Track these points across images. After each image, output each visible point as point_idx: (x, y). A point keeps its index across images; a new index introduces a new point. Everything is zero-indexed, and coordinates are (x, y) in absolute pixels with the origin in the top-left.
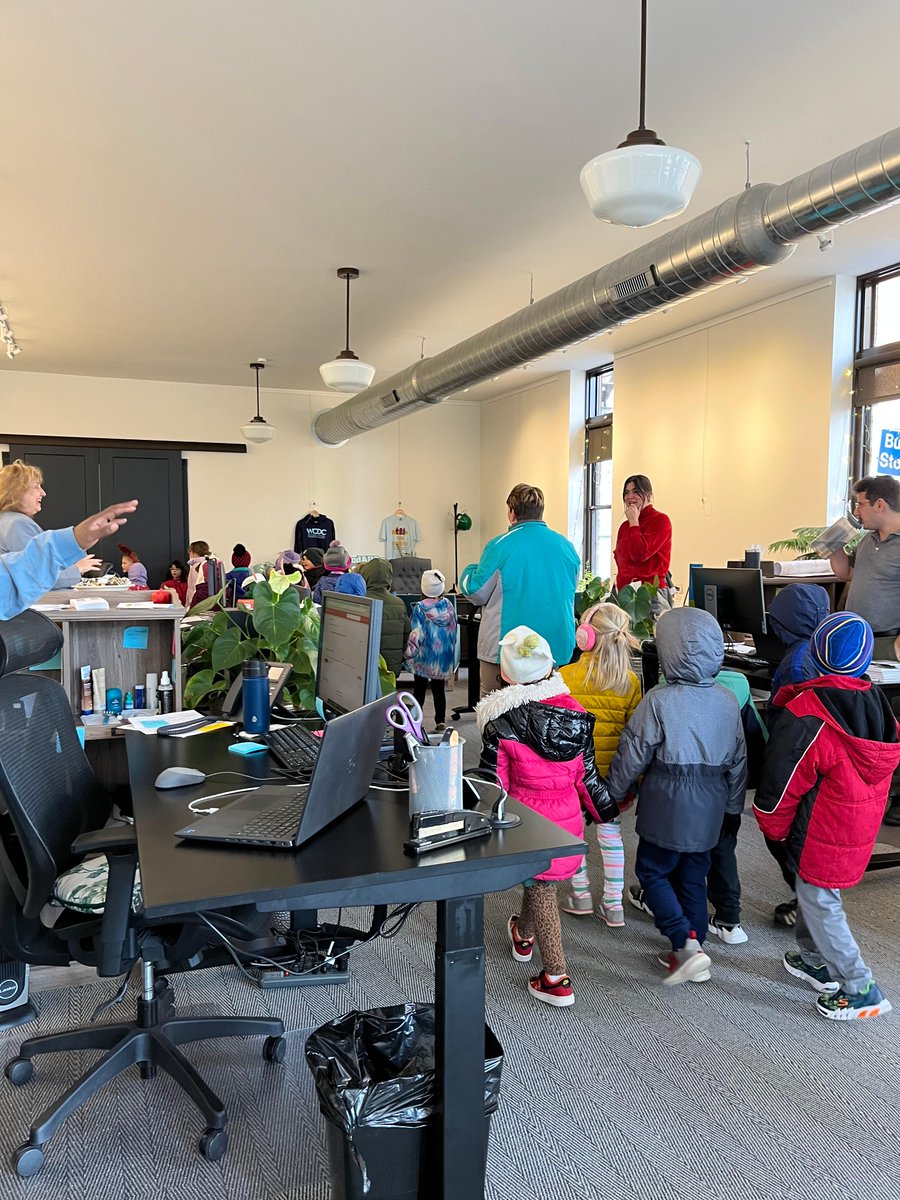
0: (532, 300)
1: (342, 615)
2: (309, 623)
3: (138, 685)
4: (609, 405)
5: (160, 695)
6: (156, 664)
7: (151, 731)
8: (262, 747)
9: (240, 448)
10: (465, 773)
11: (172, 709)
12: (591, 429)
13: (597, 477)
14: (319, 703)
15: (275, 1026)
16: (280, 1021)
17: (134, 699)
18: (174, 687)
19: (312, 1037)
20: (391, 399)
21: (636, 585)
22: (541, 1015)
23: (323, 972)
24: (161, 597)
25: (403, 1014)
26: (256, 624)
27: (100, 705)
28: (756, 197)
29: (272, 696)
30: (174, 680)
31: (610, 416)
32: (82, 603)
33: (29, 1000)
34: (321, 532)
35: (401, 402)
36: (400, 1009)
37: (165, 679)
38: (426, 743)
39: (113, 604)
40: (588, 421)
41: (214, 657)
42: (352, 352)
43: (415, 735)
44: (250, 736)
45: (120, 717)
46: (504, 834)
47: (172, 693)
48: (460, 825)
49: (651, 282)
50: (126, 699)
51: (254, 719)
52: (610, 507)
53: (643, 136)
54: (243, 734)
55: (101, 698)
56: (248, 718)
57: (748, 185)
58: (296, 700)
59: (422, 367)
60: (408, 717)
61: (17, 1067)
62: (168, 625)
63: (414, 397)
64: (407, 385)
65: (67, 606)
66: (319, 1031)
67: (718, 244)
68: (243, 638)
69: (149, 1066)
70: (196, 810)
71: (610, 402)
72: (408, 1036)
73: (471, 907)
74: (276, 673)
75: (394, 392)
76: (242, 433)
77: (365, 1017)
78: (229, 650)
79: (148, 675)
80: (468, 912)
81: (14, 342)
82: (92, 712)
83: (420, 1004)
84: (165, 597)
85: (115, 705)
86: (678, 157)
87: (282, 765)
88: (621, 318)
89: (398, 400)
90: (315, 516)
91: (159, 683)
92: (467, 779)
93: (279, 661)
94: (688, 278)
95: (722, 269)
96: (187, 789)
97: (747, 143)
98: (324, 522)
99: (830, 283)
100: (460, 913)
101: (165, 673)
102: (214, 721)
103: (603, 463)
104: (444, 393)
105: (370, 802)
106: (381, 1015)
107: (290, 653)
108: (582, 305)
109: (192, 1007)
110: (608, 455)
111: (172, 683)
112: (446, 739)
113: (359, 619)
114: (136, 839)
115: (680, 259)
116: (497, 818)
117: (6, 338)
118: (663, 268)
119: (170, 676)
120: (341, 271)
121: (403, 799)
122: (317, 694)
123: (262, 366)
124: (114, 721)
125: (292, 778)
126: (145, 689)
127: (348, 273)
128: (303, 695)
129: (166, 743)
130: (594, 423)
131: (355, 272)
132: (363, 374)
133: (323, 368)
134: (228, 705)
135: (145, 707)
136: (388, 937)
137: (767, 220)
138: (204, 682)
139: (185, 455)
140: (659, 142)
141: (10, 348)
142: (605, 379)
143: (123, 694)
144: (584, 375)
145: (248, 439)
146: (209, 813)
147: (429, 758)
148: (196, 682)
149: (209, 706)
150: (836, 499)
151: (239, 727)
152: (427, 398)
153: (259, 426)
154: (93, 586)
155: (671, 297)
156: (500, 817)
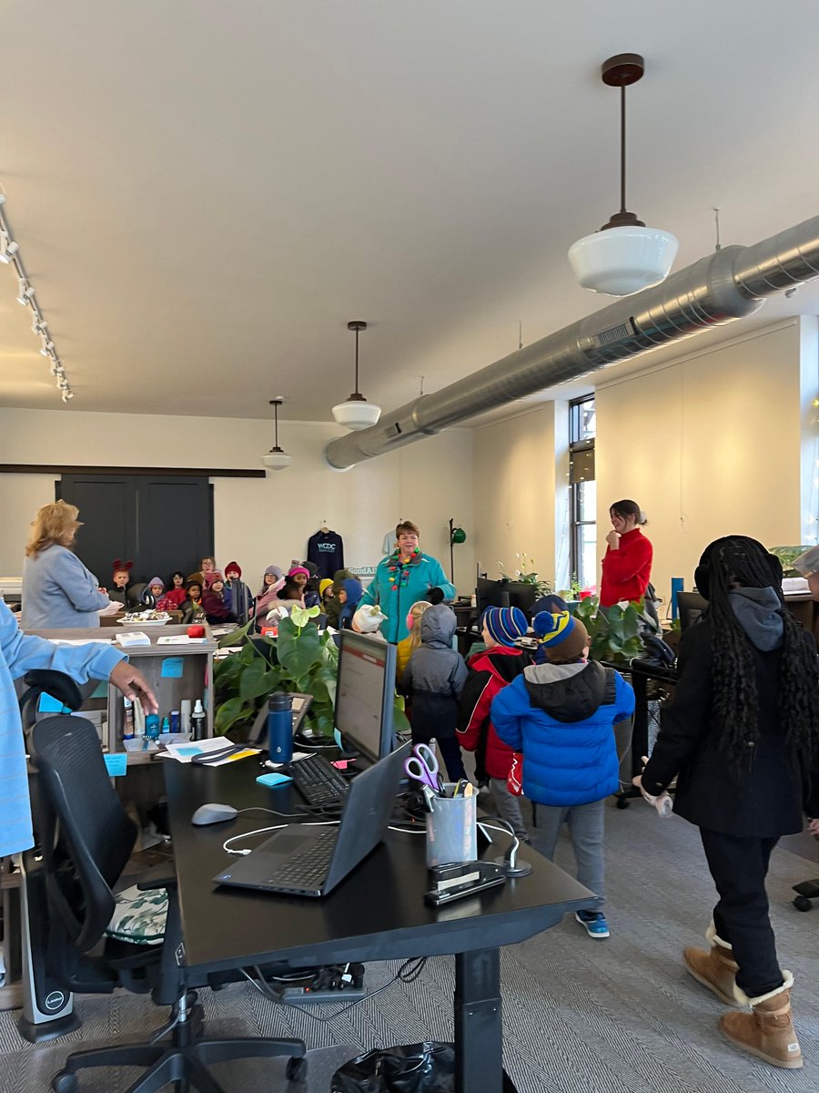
0: (521, 345)
1: (359, 654)
2: (326, 652)
3: (175, 710)
4: (591, 430)
5: (193, 721)
6: (190, 692)
7: (185, 759)
8: (286, 778)
9: (260, 474)
10: (478, 820)
11: (204, 737)
12: (575, 452)
13: (582, 495)
14: (337, 735)
15: (297, 1047)
16: (300, 1041)
17: (170, 723)
18: (206, 714)
19: (336, 1076)
20: (394, 430)
21: (624, 605)
22: (549, 1039)
23: (340, 989)
24: (196, 631)
25: (422, 1052)
26: (280, 656)
27: (140, 731)
28: (727, 258)
29: (295, 726)
30: (206, 708)
31: (592, 440)
32: (128, 639)
33: (73, 1011)
34: (331, 547)
35: (402, 433)
36: (418, 1048)
37: (198, 708)
38: (442, 794)
39: (154, 639)
40: (571, 445)
41: (243, 687)
42: (361, 395)
43: (432, 788)
44: (275, 766)
45: (158, 742)
46: (516, 882)
47: (204, 720)
48: (475, 876)
49: (631, 332)
50: (163, 723)
51: (279, 750)
52: (593, 523)
53: (624, 218)
54: (268, 763)
55: (141, 723)
56: (274, 747)
57: (718, 247)
58: (315, 727)
59: (422, 403)
60: (425, 768)
61: (63, 1080)
62: (201, 659)
63: (414, 429)
64: (408, 419)
65: (114, 642)
66: (342, 1069)
67: (692, 299)
68: (268, 669)
69: (183, 1084)
70: (231, 851)
71: (592, 425)
72: (426, 1074)
73: (488, 958)
74: (298, 704)
75: (397, 424)
76: (263, 462)
77: (386, 1055)
78: (254, 681)
79: (183, 702)
80: (485, 963)
81: (68, 388)
82: (133, 736)
83: (437, 1042)
84: (199, 632)
85: (153, 730)
86: (657, 236)
87: (307, 803)
88: (604, 362)
89: (400, 431)
90: (326, 532)
91: (193, 711)
92: (480, 824)
93: (300, 692)
94: (665, 327)
95: (696, 320)
96: (221, 826)
97: (716, 210)
98: (334, 538)
99: (795, 322)
100: (477, 964)
101: (198, 702)
102: (241, 749)
103: (586, 483)
104: (442, 426)
105: (389, 844)
106: (400, 1054)
107: (309, 684)
108: (567, 350)
109: (220, 1021)
110: (591, 477)
111: (204, 710)
112: (461, 791)
113: (374, 661)
114: (176, 878)
115: (657, 311)
116: (509, 865)
117: (62, 386)
118: (641, 319)
119: (202, 704)
120: (351, 324)
121: (420, 843)
122: (335, 725)
123: (280, 402)
124: (153, 747)
125: (314, 815)
126: (180, 715)
127: (357, 326)
128: (322, 721)
129: (198, 771)
130: (577, 447)
131: (363, 324)
132: (371, 413)
133: (335, 409)
134: (255, 732)
135: (179, 732)
136: (407, 982)
137: (737, 278)
138: (233, 711)
139: (213, 480)
140: (640, 224)
141: (65, 393)
142: (587, 406)
143: (161, 719)
144: (567, 404)
145: (267, 466)
146: (242, 855)
147: (444, 809)
148: (226, 710)
149: (238, 734)
150: (809, 519)
151: (265, 755)
152: (426, 430)
153: (277, 455)
154: (136, 620)
155: (649, 344)
156: (513, 866)
